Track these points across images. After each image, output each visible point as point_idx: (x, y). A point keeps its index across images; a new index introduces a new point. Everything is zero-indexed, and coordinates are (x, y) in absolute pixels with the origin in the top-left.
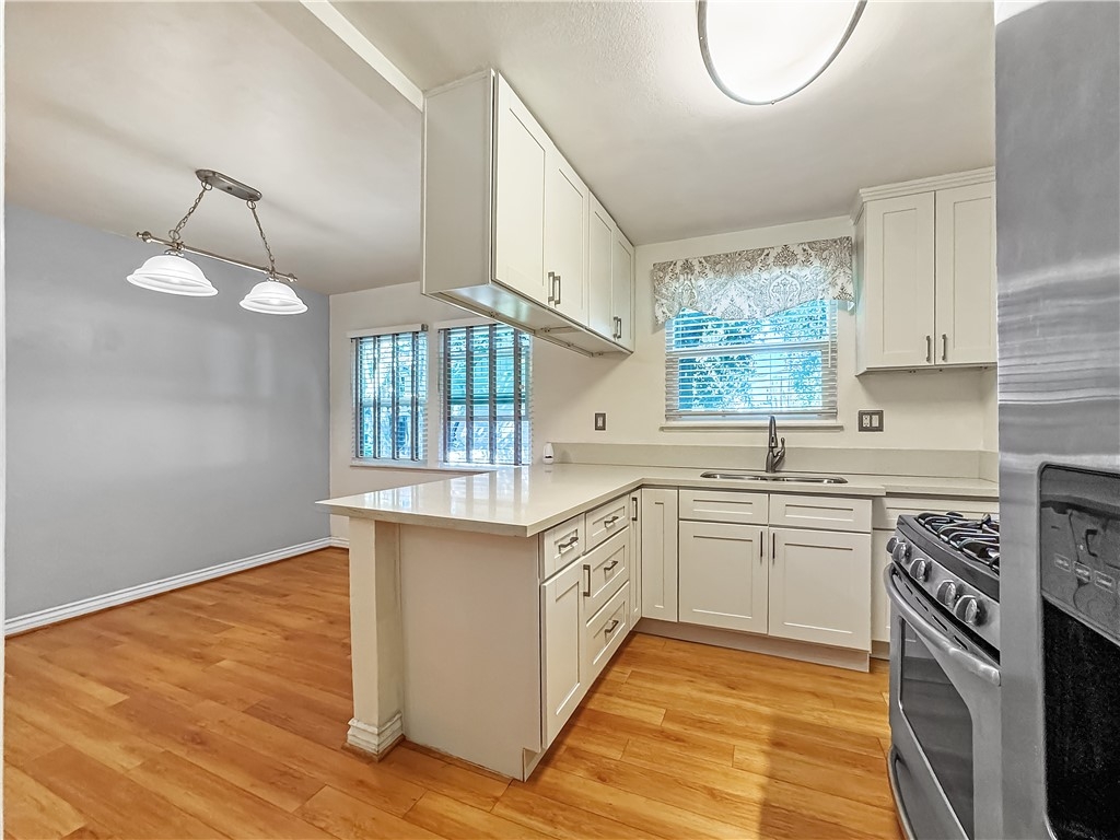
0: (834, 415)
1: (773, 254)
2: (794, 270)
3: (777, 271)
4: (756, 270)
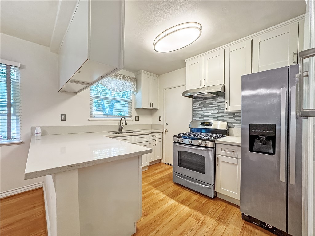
0: (131, 117)
1: (122, 76)
2: (126, 82)
3: (122, 81)
4: (117, 79)
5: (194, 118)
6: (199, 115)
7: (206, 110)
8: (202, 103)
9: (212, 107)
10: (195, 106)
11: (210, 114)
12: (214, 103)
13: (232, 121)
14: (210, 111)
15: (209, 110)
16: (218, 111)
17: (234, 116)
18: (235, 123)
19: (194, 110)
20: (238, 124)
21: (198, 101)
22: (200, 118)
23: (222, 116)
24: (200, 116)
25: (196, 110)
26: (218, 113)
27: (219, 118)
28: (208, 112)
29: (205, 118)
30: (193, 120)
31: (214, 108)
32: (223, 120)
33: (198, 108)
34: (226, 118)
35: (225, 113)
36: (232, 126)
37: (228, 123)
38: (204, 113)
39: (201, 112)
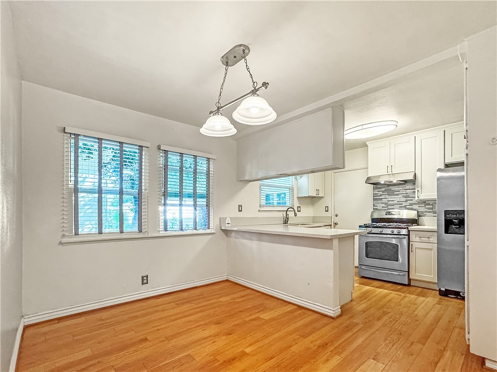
5: (374, 207)
6: (382, 203)
7: (390, 198)
8: (386, 190)
9: (398, 195)
10: (377, 194)
11: (396, 202)
12: (401, 190)
13: (422, 209)
14: (396, 199)
15: (394, 198)
16: (405, 199)
17: (425, 204)
18: (426, 212)
19: (375, 197)
20: (430, 212)
21: (380, 188)
22: (383, 207)
23: (411, 205)
24: (384, 205)
25: (378, 197)
26: (406, 201)
27: (407, 207)
28: (394, 201)
29: (389, 207)
30: (374, 209)
31: (401, 196)
32: (412, 209)
33: (381, 195)
34: (414, 207)
35: (414, 201)
36: (422, 215)
37: (418, 212)
38: (388, 201)
39: (384, 201)
